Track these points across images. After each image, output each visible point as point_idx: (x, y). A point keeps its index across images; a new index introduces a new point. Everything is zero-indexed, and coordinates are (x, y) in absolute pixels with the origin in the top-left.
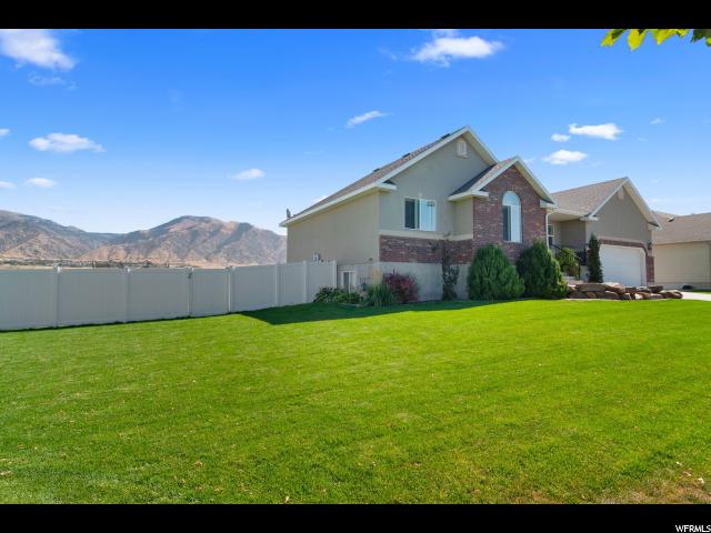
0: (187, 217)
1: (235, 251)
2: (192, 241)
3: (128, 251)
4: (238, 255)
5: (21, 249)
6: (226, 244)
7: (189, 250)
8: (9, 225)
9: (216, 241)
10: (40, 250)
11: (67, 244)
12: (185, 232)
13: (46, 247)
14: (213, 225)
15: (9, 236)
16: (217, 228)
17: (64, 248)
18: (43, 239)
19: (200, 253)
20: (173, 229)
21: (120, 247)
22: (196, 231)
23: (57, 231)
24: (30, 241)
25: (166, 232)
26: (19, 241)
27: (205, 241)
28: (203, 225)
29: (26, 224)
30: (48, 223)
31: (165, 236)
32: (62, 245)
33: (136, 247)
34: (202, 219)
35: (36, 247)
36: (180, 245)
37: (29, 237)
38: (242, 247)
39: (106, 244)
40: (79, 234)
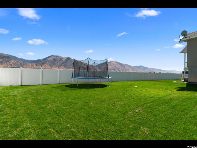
0: (53, 56)
1: (66, 66)
2: (54, 62)
3: (36, 65)
4: (67, 66)
5: (7, 64)
6: (63, 63)
7: (53, 65)
8: (3, 57)
9: (61, 62)
10: (12, 64)
11: (19, 63)
12: (52, 60)
13: (14, 63)
14: (60, 58)
15: (3, 60)
16: (61, 59)
17: (19, 64)
18: (13, 61)
19: (56, 66)
20: (49, 59)
21: (34, 64)
22: (55, 60)
23: (16, 59)
24: (9, 62)
25: (47, 60)
26: (6, 62)
27: (57, 62)
28: (57, 58)
29: (8, 57)
30: (14, 57)
31: (46, 61)
32: (18, 63)
33: (39, 64)
34: (57, 56)
35: (11, 63)
36: (51, 64)
37: (9, 61)
38: (68, 64)
39: (30, 63)
40: (23, 60)
